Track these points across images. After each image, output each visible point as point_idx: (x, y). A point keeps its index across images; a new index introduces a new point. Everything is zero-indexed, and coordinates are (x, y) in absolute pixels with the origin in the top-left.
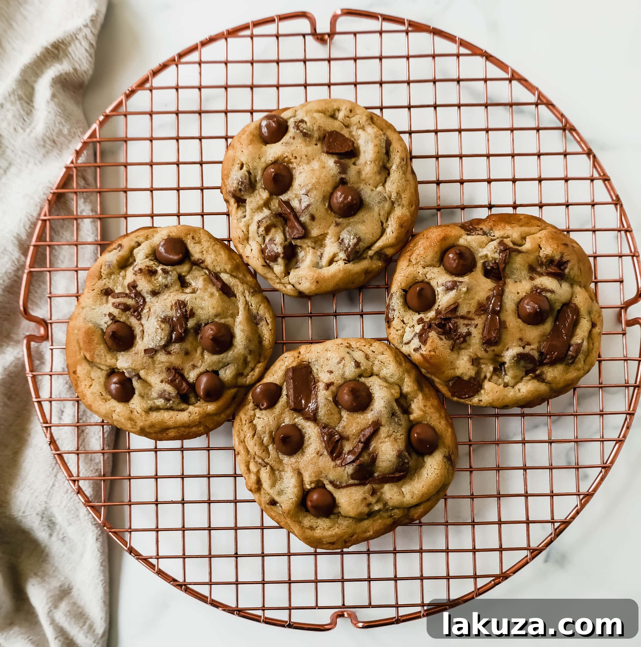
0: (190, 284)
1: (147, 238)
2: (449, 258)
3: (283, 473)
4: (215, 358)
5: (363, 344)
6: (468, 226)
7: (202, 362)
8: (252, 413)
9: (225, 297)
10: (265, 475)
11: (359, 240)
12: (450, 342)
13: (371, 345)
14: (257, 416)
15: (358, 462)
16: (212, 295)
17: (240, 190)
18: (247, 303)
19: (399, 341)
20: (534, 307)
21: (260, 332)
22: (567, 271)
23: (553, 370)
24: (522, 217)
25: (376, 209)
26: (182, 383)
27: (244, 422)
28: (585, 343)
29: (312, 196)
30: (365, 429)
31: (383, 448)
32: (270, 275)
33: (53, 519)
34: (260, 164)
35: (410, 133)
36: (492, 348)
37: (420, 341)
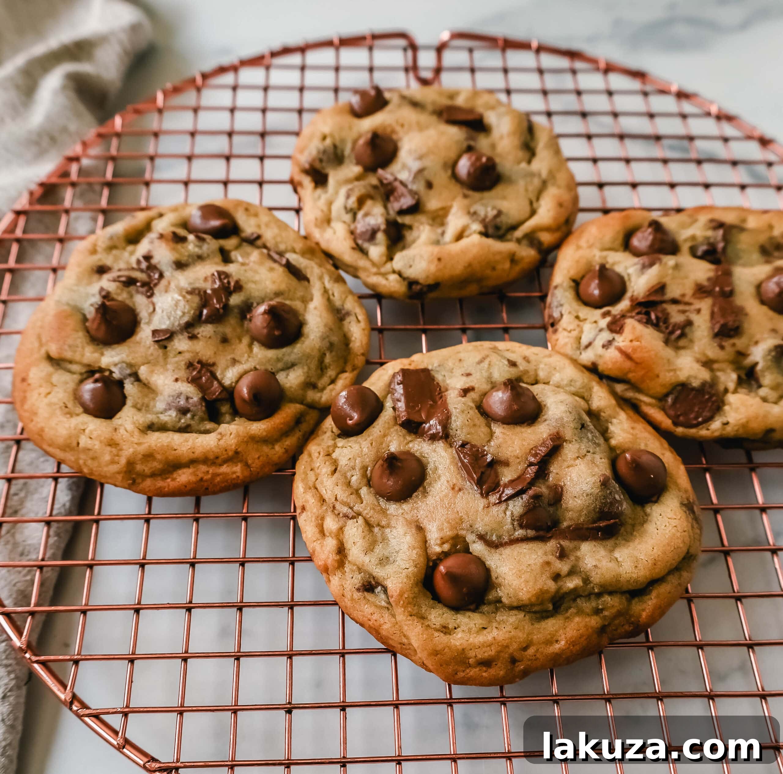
0: (238, 261)
1: (174, 210)
3: (387, 530)
4: (271, 354)
7: (249, 357)
9: (293, 279)
10: (354, 534)
11: (500, 212)
12: (662, 335)
14: (340, 445)
15: (530, 493)
16: (273, 270)
17: (321, 160)
18: (325, 291)
19: (575, 346)
21: (346, 329)
25: (522, 183)
26: (212, 382)
27: (316, 456)
30: (537, 446)
31: (573, 476)
32: (362, 263)
34: (350, 134)
36: (731, 341)
37: (611, 332)
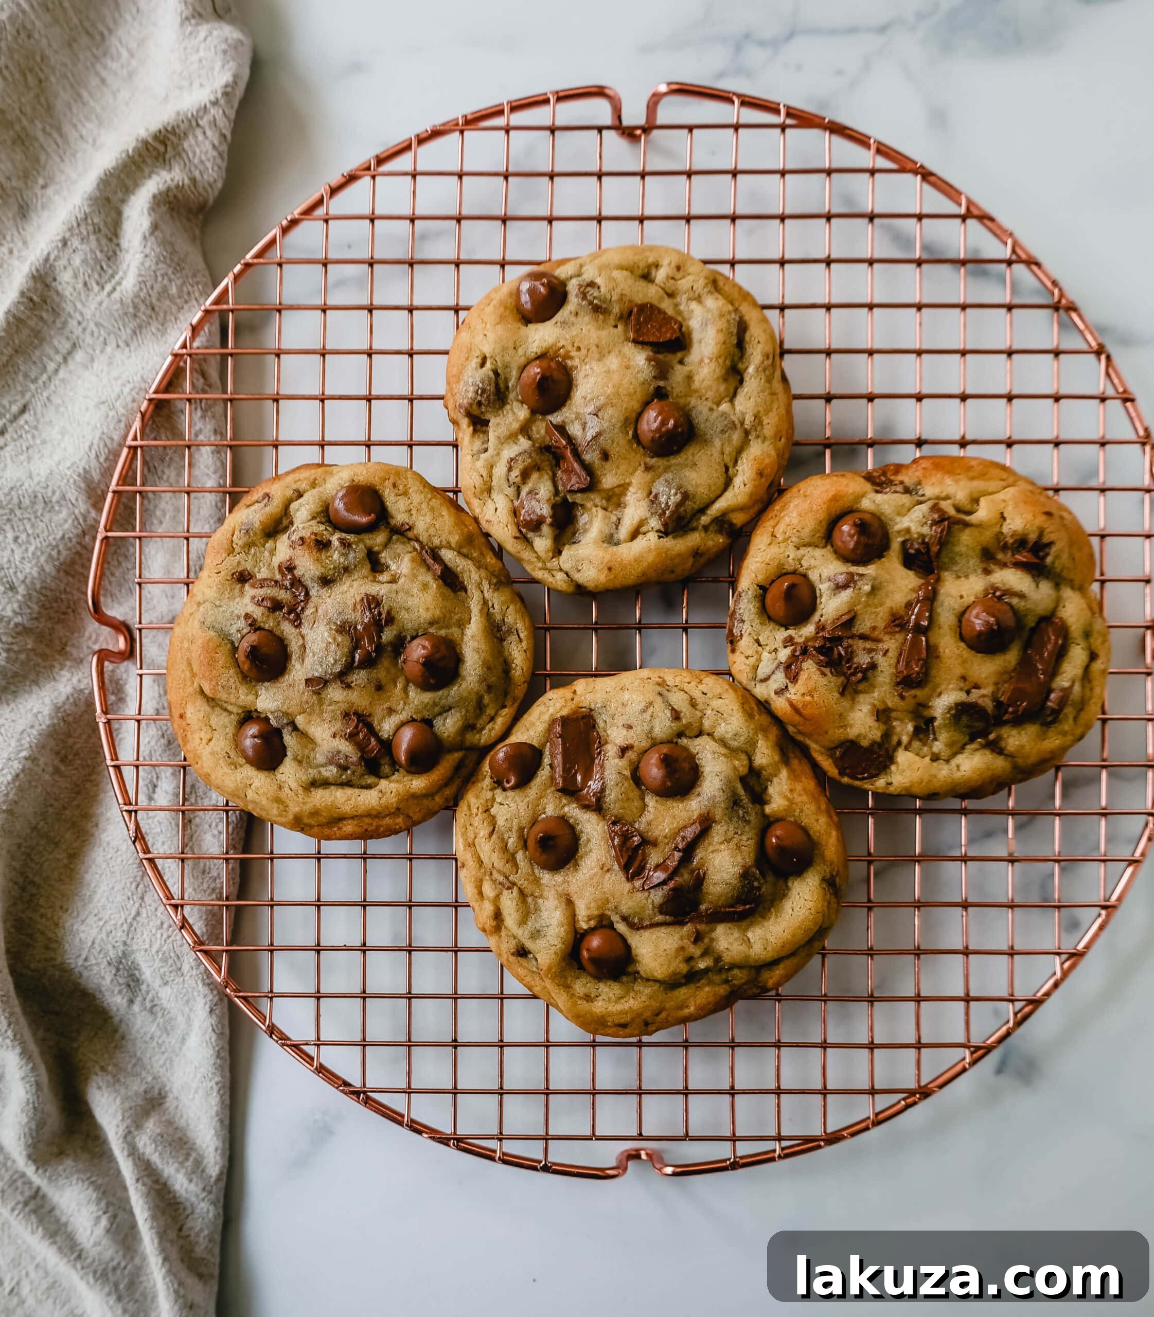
0: (388, 567)
1: (314, 485)
2: (842, 532)
3: (540, 901)
4: (427, 697)
5: (687, 680)
6: (879, 477)
7: (405, 703)
8: (489, 795)
9: (448, 592)
10: (509, 902)
11: (686, 496)
12: (841, 679)
13: (700, 682)
14: (498, 800)
15: (672, 884)
16: (425, 586)
17: (480, 404)
18: (485, 602)
19: (750, 675)
20: (988, 622)
21: (506, 654)
22: (1049, 560)
23: (1019, 733)
24: (973, 463)
25: (717, 443)
26: (369, 739)
27: (474, 811)
28: (1077, 688)
29: (606, 417)
30: (685, 827)
31: (717, 862)
32: (526, 555)
33: (137, 973)
34: (517, 358)
35: (782, 308)
36: (913, 692)
37: (787, 677)
